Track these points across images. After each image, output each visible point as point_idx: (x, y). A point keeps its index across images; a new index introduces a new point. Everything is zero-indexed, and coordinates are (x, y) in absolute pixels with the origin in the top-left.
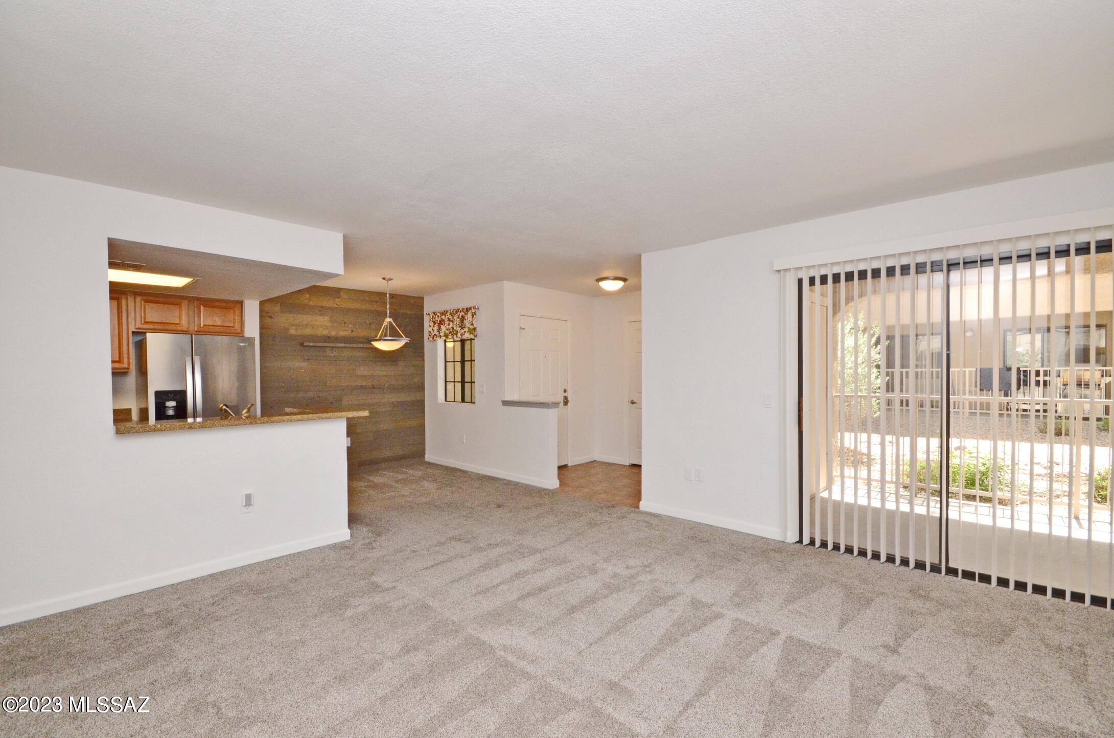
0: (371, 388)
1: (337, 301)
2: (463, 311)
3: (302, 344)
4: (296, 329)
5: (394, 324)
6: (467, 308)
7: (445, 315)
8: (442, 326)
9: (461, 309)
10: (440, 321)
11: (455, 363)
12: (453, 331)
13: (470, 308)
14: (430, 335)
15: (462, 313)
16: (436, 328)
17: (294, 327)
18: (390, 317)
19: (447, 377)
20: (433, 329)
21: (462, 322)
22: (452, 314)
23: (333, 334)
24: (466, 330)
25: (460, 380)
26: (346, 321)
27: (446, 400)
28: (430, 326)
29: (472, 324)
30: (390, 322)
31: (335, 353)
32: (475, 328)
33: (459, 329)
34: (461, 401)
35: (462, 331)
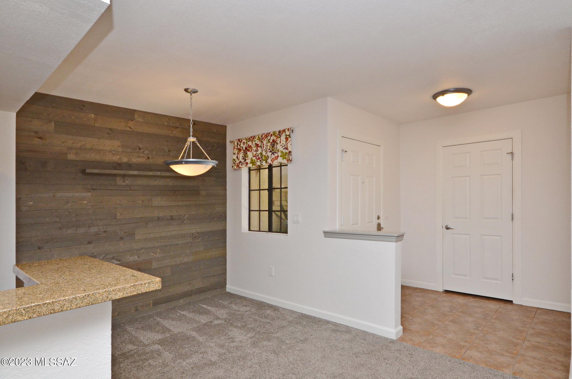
0: (168, 220)
1: (131, 124)
2: (274, 134)
3: (83, 172)
4: (76, 154)
5: (199, 145)
6: (279, 132)
7: (252, 141)
8: (248, 153)
9: (272, 133)
10: (246, 148)
11: (261, 191)
12: (262, 158)
13: (284, 131)
14: (234, 163)
15: (273, 138)
16: (241, 155)
17: (74, 151)
18: (193, 136)
19: (251, 206)
20: (237, 157)
21: (273, 147)
22: (261, 139)
23: (125, 160)
24: (280, 154)
25: (267, 209)
26: (141, 146)
27: (249, 230)
28: (234, 154)
29: (287, 149)
30: (193, 142)
31: (127, 182)
32: (290, 152)
33: (269, 154)
34: (268, 231)
35: (273, 156)
